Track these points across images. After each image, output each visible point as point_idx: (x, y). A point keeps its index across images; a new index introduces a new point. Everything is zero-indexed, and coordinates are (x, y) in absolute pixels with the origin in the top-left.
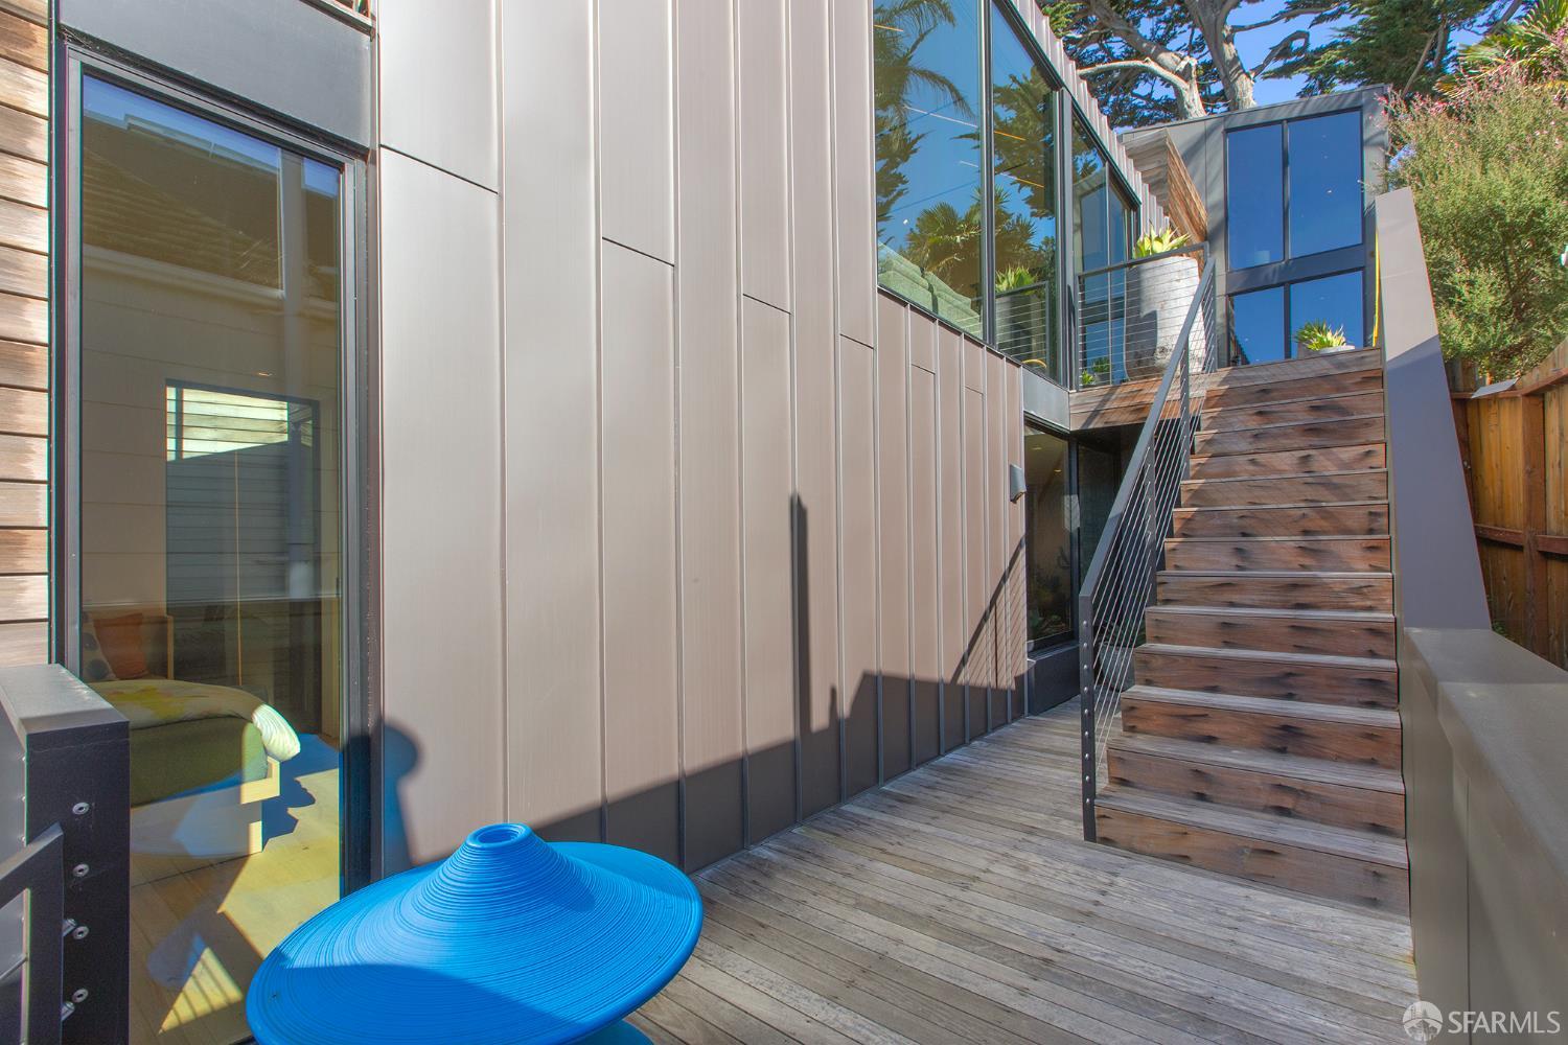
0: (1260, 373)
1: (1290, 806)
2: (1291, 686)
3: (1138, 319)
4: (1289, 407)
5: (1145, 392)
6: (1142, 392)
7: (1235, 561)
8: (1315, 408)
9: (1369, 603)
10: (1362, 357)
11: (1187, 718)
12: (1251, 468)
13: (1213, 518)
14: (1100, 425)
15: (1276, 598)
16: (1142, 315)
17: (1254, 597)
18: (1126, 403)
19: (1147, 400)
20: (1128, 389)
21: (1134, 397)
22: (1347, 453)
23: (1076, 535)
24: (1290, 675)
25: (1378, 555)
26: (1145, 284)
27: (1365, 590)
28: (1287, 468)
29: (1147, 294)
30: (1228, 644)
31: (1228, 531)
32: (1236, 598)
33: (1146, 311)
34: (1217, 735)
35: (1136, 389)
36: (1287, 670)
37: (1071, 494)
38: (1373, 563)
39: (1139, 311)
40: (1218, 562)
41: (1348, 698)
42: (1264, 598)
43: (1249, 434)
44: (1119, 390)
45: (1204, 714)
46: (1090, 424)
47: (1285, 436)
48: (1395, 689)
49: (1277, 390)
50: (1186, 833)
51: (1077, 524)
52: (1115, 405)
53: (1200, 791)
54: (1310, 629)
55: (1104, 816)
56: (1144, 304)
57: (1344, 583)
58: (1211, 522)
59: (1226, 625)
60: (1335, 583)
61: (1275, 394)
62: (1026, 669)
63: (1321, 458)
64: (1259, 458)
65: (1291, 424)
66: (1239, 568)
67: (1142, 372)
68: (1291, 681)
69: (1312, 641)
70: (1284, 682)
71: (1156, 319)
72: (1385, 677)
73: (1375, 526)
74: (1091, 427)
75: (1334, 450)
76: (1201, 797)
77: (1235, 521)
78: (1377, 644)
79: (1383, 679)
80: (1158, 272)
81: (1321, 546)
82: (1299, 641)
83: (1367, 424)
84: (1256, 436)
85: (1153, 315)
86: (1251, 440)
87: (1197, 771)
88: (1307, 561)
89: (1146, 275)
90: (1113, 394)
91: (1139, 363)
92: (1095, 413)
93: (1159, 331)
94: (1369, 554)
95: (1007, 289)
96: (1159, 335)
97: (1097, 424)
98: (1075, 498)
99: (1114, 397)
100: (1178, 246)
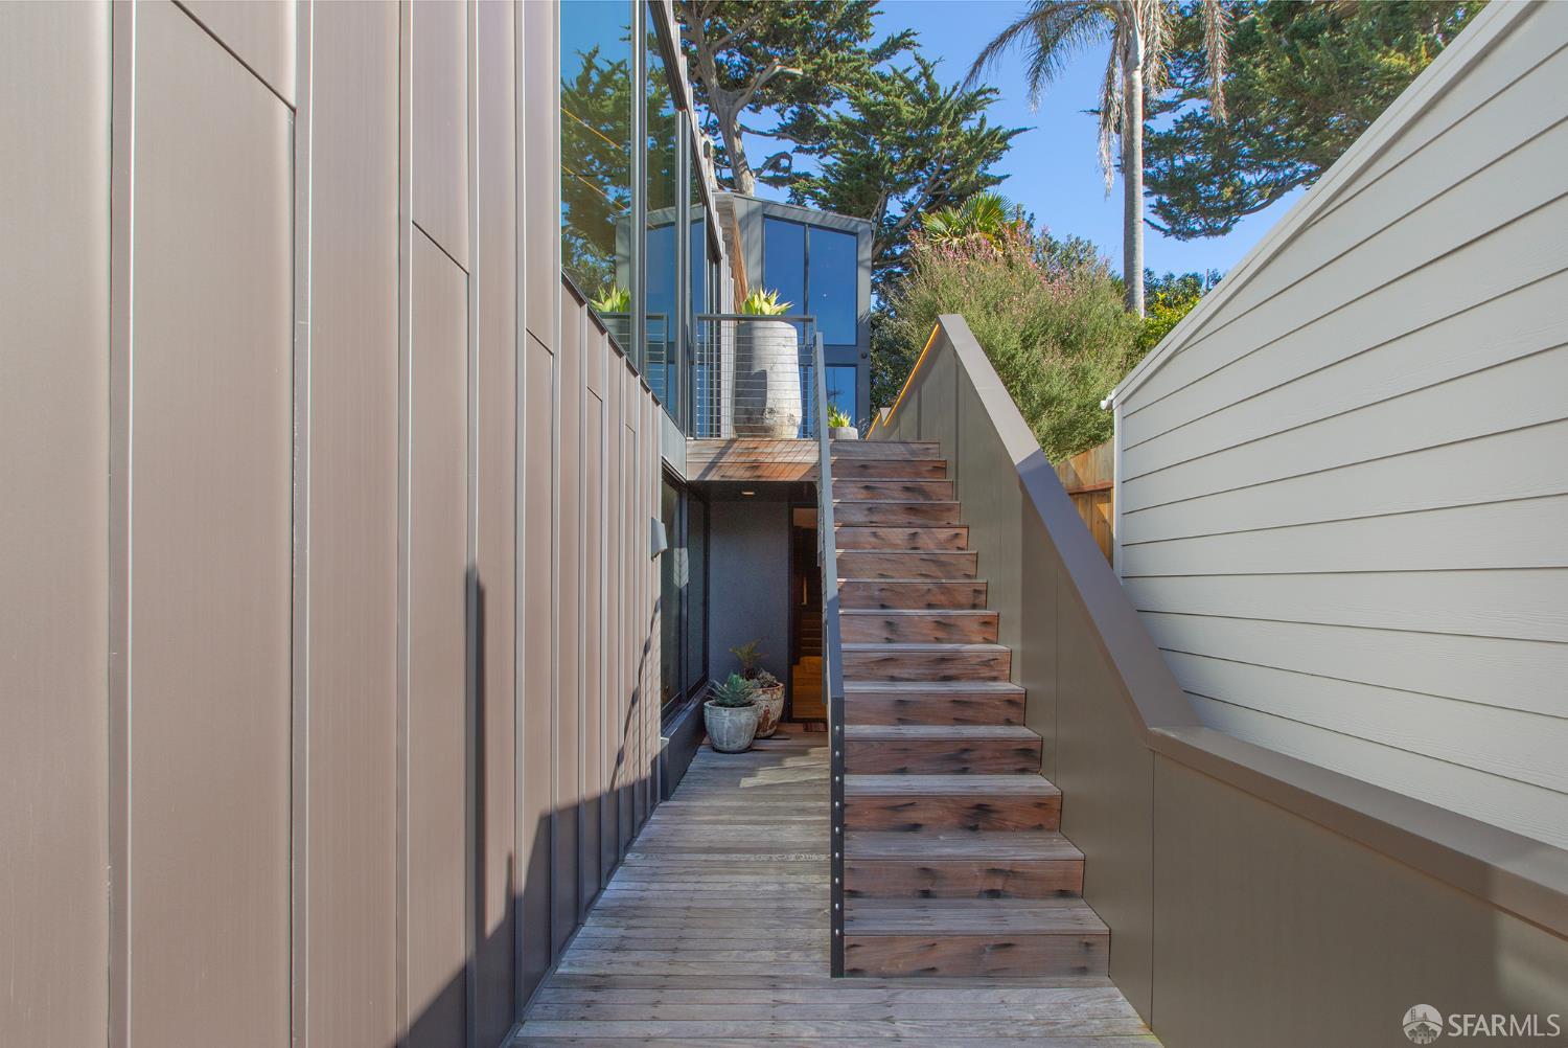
0: (856, 449)
1: (1000, 888)
2: (966, 761)
3: (748, 376)
4: (887, 485)
5: (761, 450)
6: (757, 451)
7: (885, 634)
8: (907, 489)
9: (994, 674)
10: (928, 449)
11: (895, 808)
12: (873, 540)
13: (858, 589)
14: (716, 478)
15: (927, 672)
16: (753, 372)
17: (910, 671)
18: (742, 459)
19: (761, 459)
20: (745, 445)
21: (749, 454)
22: (944, 534)
23: (685, 591)
24: (966, 750)
25: (990, 629)
26: (757, 342)
27: (992, 663)
28: (899, 542)
29: (759, 352)
30: (902, 721)
31: (871, 603)
32: (896, 672)
33: (757, 369)
34: (920, 822)
35: (751, 446)
36: (964, 746)
37: (681, 547)
38: (986, 636)
39: (750, 368)
40: (871, 634)
41: (1006, 767)
42: (919, 672)
43: (865, 506)
44: (736, 445)
45: (911, 802)
46: (706, 475)
47: (893, 512)
48: (1039, 755)
49: (872, 467)
50: (934, 945)
51: (685, 580)
52: (732, 459)
53: (925, 889)
54: (965, 702)
55: (854, 946)
56: (755, 362)
57: (978, 657)
58: (858, 593)
59: (901, 703)
60: (970, 657)
61: (871, 471)
62: (659, 750)
63: (925, 536)
64: (881, 532)
65: (897, 502)
66: (889, 641)
67: (752, 430)
68: (965, 756)
69: (969, 713)
70: (960, 758)
71: (766, 378)
72: (1034, 746)
73: (977, 601)
74: (707, 479)
75: (934, 530)
76: (926, 894)
77: (877, 593)
78: (1012, 713)
79: (1033, 748)
80: (768, 333)
81: (952, 621)
82: (958, 714)
83: (949, 509)
84: (870, 509)
85: (763, 374)
86: (866, 512)
87: (924, 869)
88: (940, 634)
89: (758, 333)
90: (730, 448)
91: (749, 420)
92: (712, 466)
93: (768, 392)
94: (984, 629)
95: (612, 310)
96: (768, 396)
97: (713, 477)
98: (685, 551)
99: (731, 451)
100: (782, 313)
